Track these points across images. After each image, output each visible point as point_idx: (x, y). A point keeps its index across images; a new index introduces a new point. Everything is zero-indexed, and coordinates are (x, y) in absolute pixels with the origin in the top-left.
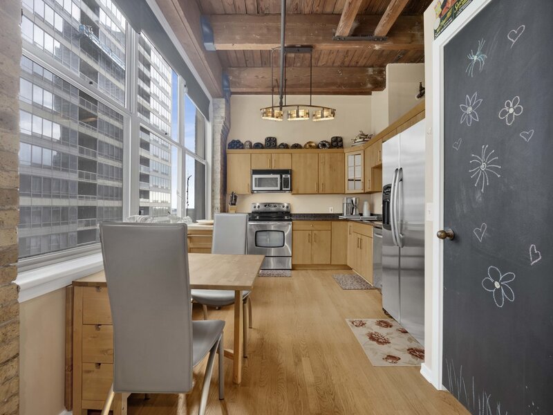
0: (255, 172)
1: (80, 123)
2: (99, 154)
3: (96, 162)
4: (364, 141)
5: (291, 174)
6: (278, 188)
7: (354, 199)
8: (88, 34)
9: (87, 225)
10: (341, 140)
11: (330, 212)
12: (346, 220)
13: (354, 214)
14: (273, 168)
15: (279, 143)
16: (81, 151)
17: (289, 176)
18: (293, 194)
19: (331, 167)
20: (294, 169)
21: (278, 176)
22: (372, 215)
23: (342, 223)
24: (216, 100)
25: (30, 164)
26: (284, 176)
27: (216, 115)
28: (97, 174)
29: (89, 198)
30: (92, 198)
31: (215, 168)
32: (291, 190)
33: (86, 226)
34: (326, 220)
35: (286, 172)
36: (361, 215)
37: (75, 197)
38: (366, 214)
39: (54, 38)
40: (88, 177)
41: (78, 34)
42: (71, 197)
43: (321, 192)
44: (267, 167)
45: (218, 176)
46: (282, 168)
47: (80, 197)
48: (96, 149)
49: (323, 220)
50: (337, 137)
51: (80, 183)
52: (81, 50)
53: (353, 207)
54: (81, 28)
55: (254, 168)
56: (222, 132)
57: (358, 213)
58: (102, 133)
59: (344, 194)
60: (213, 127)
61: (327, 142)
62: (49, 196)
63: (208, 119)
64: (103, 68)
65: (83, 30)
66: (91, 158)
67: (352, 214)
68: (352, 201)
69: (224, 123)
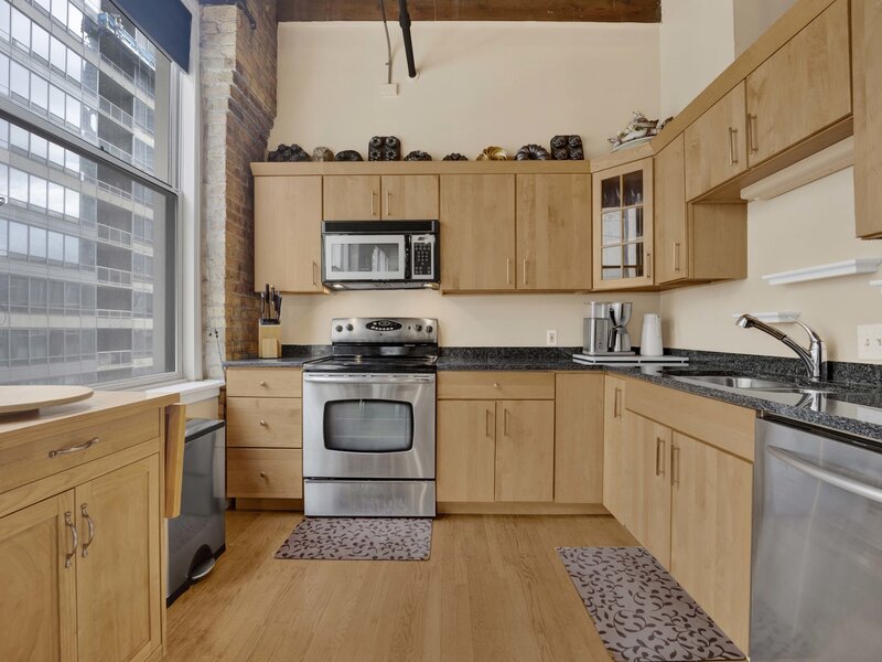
0: (334, 227)
1: (100, 185)
2: (135, 238)
3: (130, 252)
4: (648, 134)
5: (437, 234)
6: (401, 275)
7: (617, 307)
8: (114, 28)
9: (116, 361)
10: (579, 144)
11: (549, 344)
12: (598, 368)
13: (617, 348)
14: (386, 217)
15: (406, 151)
16: (102, 233)
17: (429, 239)
18: (444, 293)
19: (552, 213)
20: (444, 219)
21: (399, 239)
22: (667, 352)
23: (588, 376)
24: (210, 9)
25: (6, 254)
26: (415, 239)
27: (210, 54)
28: (132, 273)
29: (118, 314)
30: (124, 314)
31: (210, 212)
32: (437, 279)
33: (113, 363)
34: (538, 368)
35: (422, 226)
36: (637, 351)
37: (92, 314)
38: (651, 348)
39: (51, 34)
40: (115, 278)
41: (96, 29)
42: (84, 313)
43: (522, 285)
44: (366, 214)
45: (219, 238)
46: (410, 215)
47: (100, 313)
48: (130, 230)
49: (528, 368)
50: (567, 137)
51: (100, 290)
52: (102, 58)
53: (615, 327)
54: (102, 17)
55: (331, 217)
56: (231, 105)
57: (627, 347)
58: (138, 201)
59: (591, 292)
60: (202, 88)
61: (540, 149)
62: (43, 311)
63: (185, 66)
64: (142, 89)
65: (104, 21)
66: (121, 245)
67: (611, 350)
68: (612, 313)
69: (236, 80)
